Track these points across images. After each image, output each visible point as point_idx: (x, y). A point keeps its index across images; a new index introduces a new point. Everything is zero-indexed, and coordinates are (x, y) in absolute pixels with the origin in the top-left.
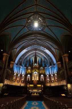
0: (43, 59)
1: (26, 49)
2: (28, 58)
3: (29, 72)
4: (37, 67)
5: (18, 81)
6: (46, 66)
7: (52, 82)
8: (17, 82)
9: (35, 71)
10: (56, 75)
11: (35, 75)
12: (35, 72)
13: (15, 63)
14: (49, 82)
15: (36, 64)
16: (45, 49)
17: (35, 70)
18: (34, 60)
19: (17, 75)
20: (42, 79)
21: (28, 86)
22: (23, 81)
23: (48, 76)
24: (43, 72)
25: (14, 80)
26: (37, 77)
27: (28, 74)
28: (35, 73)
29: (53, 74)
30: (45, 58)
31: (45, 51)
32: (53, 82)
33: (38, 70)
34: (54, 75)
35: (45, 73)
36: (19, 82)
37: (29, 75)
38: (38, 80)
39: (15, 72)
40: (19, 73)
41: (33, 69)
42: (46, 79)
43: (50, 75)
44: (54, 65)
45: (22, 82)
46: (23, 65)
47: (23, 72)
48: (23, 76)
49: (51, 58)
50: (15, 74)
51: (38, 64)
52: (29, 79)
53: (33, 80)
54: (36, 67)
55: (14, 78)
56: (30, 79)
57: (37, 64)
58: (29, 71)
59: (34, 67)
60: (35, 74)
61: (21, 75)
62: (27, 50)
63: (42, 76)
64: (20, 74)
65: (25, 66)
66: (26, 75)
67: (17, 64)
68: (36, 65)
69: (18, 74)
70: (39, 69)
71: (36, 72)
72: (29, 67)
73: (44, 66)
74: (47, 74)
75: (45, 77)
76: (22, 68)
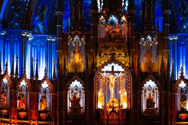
3: (76, 66)
5: (22, 114)
6: (174, 32)
8: (19, 118)
9: (113, 60)
11: (113, 81)
12: (108, 68)
14: (187, 119)
17: (113, 55)
19: (15, 81)
20: (150, 102)
24: (157, 67)
25: (5, 111)
26: (124, 94)
27: (71, 78)
28: (113, 72)
33: (129, 53)
37: (76, 84)
38: (125, 106)
41: (96, 47)
42: (173, 100)
46: (40, 26)
48: (45, 85)
50: (5, 80)
52: (76, 101)
53: (100, 105)
56: (82, 103)
57: (124, 18)
58: (77, 59)
59: (102, 35)
60: (110, 76)
61: (35, 84)
63: (150, 88)
64: (28, 76)
66: (61, 82)
67: (5, 24)
69: (20, 80)
70: (131, 46)
71: (118, 68)
72: (73, 37)
73: (164, 28)
74: (178, 76)
75: (167, 94)
76: (35, 39)
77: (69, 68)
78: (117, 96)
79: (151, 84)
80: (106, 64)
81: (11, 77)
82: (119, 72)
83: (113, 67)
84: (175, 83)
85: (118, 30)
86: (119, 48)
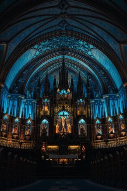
0: (84, 77)
1: (36, 46)
2: (43, 77)
3: (45, 112)
4: (67, 99)
5: (15, 136)
6: (92, 97)
7: (110, 138)
8: (13, 138)
9: (64, 109)
10: (121, 117)
11: (63, 120)
12: (61, 113)
13: (6, 87)
14: (101, 139)
15: (64, 91)
16: (91, 46)
17: (64, 107)
18: (58, 81)
19: (12, 118)
20: (82, 130)
21: (43, 148)
22: (28, 135)
23: (98, 121)
24: (85, 113)
25: (4, 133)
26: (69, 126)
27: (43, 118)
28: (63, 115)
29: (112, 117)
30: (89, 74)
31: (89, 53)
32: (114, 137)
33: (71, 106)
34: (115, 118)
35: (89, 114)
36: (17, 138)
37: (45, 121)
38: (70, 132)
39: (7, 112)
40: (18, 115)
41: (55, 103)
42: (94, 129)
43: (104, 120)
44: (116, 91)
45: (25, 139)
46: (30, 95)
47: (30, 112)
48: (29, 122)
49: (106, 74)
51: (72, 90)
52: (45, 130)
54: (64, 99)
55: (4, 127)
57: (69, 90)
58: (46, 109)
59: (58, 98)
60: (62, 117)
61: (23, 121)
62: (38, 53)
63: (82, 123)
64: (20, 117)
65: (35, 97)
66: (37, 120)
67: (11, 91)
68: (64, 94)
69: (15, 118)
70: (73, 103)
71: (66, 113)
72: (44, 99)
73: (88, 95)
74: (95, 118)
75: (90, 126)
76: (27, 101)
77: (42, 113)
78: (66, 127)
79: (82, 121)
80: (60, 111)
81: (10, 116)
82: (66, 116)
83: (64, 113)
84: (94, 121)
85: (66, 96)
86: (66, 103)
